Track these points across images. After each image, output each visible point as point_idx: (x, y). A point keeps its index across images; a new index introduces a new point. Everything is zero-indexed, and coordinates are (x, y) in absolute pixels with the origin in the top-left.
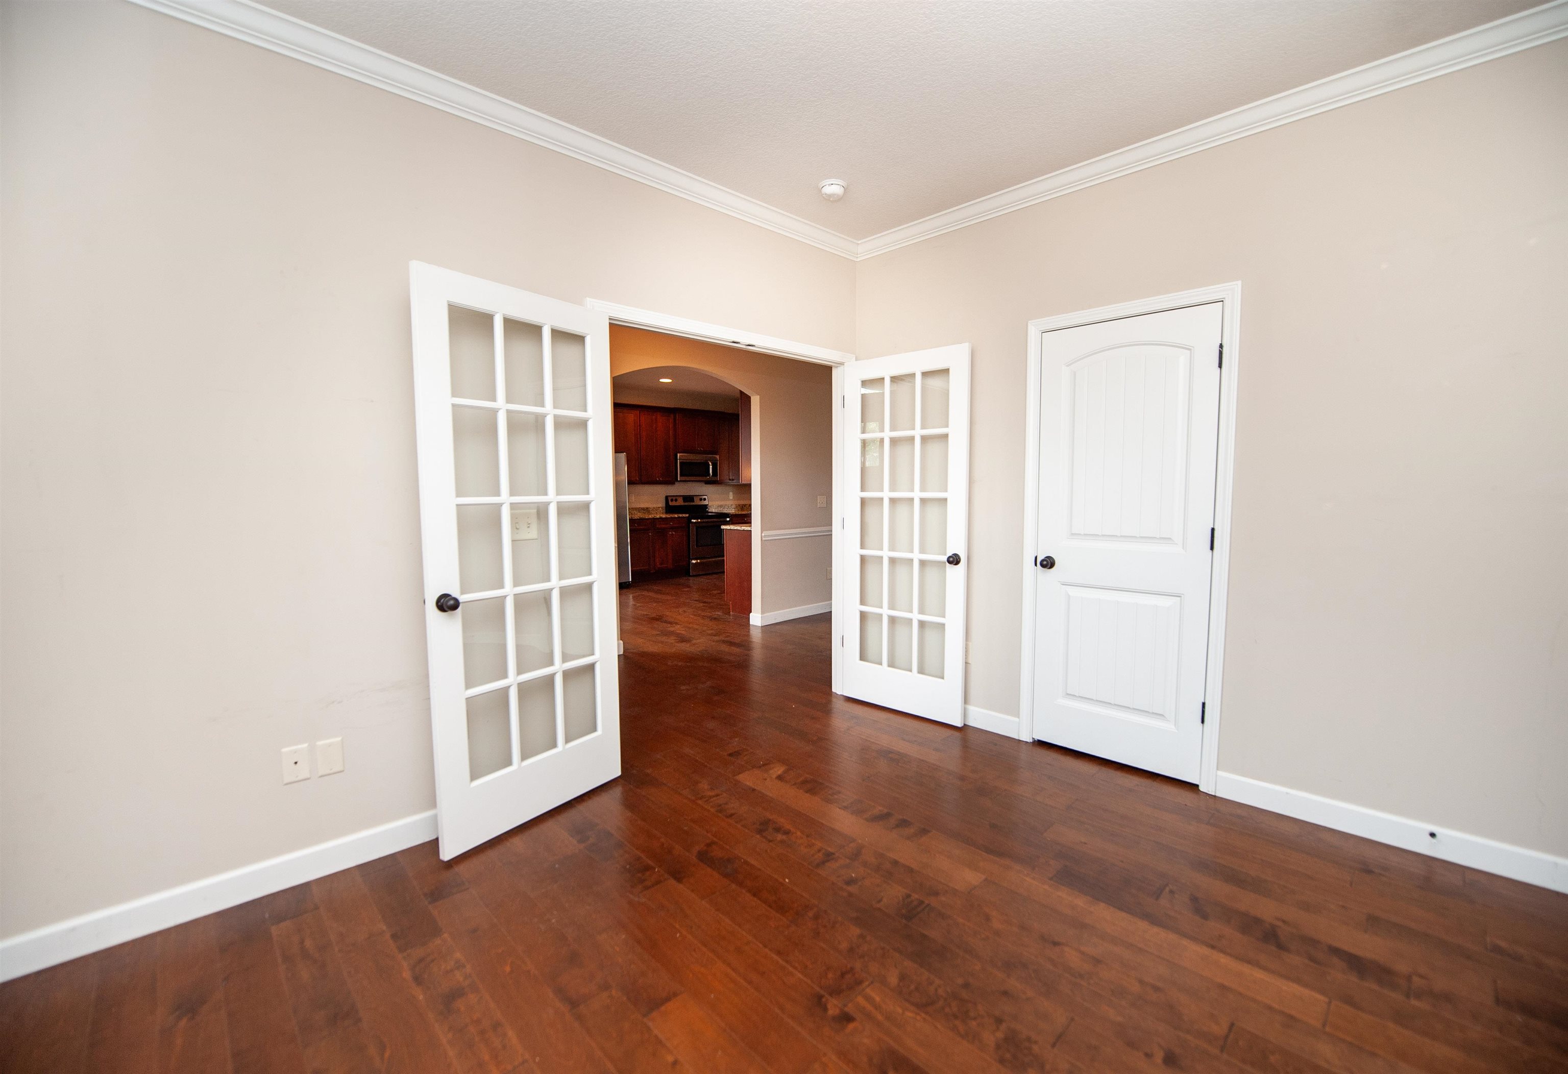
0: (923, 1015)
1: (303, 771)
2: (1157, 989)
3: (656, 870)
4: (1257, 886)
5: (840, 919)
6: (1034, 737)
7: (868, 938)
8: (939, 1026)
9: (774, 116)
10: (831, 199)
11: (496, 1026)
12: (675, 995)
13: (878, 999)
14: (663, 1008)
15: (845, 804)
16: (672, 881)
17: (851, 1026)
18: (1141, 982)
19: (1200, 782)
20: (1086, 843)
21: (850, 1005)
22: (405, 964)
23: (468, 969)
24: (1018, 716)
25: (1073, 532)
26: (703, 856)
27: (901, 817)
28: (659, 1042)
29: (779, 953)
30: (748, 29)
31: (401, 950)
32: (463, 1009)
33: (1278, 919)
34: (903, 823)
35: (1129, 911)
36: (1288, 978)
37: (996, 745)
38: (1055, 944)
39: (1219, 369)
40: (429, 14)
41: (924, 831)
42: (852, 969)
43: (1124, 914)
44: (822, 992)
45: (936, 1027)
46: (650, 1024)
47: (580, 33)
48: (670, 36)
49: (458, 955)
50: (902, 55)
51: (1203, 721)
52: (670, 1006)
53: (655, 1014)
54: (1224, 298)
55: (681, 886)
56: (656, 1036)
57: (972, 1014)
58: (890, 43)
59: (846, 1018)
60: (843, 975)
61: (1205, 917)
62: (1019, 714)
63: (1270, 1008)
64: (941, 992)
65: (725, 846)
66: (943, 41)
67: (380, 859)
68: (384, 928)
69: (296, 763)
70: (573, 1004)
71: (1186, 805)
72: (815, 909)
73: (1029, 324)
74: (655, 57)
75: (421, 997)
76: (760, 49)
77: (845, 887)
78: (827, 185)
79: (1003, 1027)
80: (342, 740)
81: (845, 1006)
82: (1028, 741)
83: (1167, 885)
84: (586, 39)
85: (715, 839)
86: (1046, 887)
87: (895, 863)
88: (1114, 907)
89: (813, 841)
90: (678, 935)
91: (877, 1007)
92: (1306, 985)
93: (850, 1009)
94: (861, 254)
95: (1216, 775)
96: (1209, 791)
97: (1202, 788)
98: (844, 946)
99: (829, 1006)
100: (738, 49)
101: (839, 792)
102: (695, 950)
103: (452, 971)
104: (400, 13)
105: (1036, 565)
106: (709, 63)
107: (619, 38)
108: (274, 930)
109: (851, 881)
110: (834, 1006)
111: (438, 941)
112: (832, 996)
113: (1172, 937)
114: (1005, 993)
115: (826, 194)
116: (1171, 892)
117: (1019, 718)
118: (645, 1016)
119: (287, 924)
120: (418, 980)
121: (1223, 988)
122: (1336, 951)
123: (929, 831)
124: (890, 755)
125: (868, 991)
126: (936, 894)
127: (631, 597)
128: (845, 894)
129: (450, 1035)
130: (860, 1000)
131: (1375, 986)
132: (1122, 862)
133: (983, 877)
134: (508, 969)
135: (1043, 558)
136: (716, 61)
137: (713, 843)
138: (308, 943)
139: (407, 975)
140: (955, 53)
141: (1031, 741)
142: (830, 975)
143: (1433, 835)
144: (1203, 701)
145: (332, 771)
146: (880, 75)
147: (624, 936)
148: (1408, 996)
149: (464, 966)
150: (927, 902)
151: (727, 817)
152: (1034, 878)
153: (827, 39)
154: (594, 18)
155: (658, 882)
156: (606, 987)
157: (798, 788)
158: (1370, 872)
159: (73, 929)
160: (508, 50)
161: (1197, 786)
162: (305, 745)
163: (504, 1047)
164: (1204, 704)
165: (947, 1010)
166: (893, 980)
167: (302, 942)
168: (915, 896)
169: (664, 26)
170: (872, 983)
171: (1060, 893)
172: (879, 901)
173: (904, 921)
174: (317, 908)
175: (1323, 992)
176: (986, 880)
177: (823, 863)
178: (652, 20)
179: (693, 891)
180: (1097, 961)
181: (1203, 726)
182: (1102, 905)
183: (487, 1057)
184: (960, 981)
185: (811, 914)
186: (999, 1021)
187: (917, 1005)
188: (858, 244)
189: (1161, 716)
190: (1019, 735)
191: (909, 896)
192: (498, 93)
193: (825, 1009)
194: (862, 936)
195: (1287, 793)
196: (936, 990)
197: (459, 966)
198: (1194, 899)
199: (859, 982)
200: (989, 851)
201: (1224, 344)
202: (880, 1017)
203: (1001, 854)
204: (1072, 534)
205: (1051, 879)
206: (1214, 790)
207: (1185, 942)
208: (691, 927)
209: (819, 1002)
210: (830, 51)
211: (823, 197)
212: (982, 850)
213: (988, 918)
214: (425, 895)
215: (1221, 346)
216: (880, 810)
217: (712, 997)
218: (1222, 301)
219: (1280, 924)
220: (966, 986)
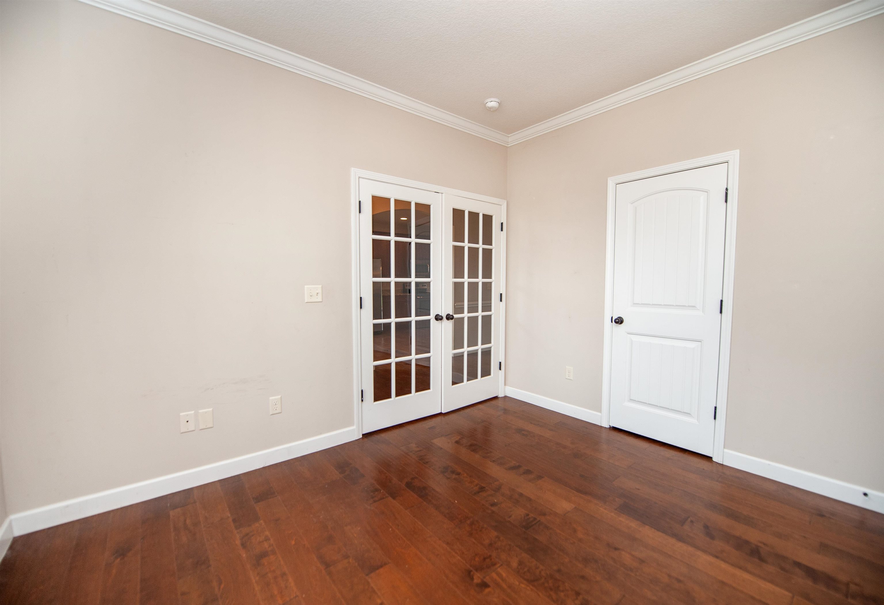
0: (531, 587)
1: (191, 426)
2: (679, 581)
3: (382, 492)
4: (748, 521)
5: (485, 526)
6: (610, 425)
7: (502, 538)
8: (540, 594)
9: (456, 62)
10: (492, 110)
11: (284, 574)
12: (385, 564)
13: (504, 575)
14: (377, 571)
15: (494, 459)
16: (390, 499)
17: (487, 590)
18: (669, 576)
19: (713, 455)
20: (639, 489)
21: (487, 577)
22: (238, 536)
23: (272, 541)
24: (600, 411)
25: (635, 303)
26: (409, 485)
27: (527, 468)
28: (374, 591)
29: (448, 544)
30: (439, 10)
31: (237, 528)
32: (266, 564)
33: (761, 542)
34: (528, 472)
35: (664, 532)
36: (764, 579)
37: (587, 428)
38: (616, 549)
39: (726, 203)
40: (264, 11)
41: (540, 477)
42: (490, 556)
43: (660, 534)
44: (472, 569)
45: (539, 595)
46: (370, 580)
47: (346, 18)
48: (396, 17)
49: (267, 533)
50: (528, 22)
51: (715, 418)
52: (381, 570)
53: (373, 575)
54: (728, 160)
55: (395, 501)
56: (372, 588)
57: (561, 588)
58: (522, 14)
59: (484, 585)
60: (485, 559)
61: (712, 538)
62: (601, 410)
63: (753, 598)
64: (543, 573)
65: (422, 480)
66: (553, 12)
67: (232, 477)
68: (229, 515)
69: (187, 421)
70: (327, 565)
71: (704, 469)
72: (472, 519)
73: (609, 180)
74: (388, 30)
75: (244, 555)
76: (447, 22)
77: (490, 507)
78: (489, 102)
79: (581, 597)
80: (213, 410)
81: (484, 577)
82: (607, 427)
83: (689, 517)
84: (349, 21)
85: (417, 476)
86: (613, 514)
87: (521, 495)
88: (655, 529)
89: (473, 480)
90: (390, 529)
91: (503, 580)
92: (777, 585)
93: (487, 580)
94: (510, 142)
95: (723, 452)
96: (719, 461)
97: (714, 459)
98: (487, 542)
99: (475, 577)
100: (434, 23)
101: (491, 452)
102: (399, 539)
103: (263, 542)
104: (249, 11)
105: (612, 322)
106: (418, 32)
107: (367, 20)
108: (172, 513)
109: (493, 505)
110: (478, 578)
111: (257, 525)
112: (477, 572)
113: (691, 549)
114: (583, 577)
115: (488, 107)
116: (692, 522)
117: (601, 413)
118: (367, 575)
119: (179, 510)
120: (244, 545)
121: (723, 583)
122: (798, 565)
123: (543, 477)
124: (523, 432)
125: (499, 570)
126: (544, 514)
127: (383, 339)
128: (490, 512)
129: (257, 578)
130: (494, 575)
131: (824, 589)
132: (661, 501)
133: (574, 506)
134: (293, 543)
135: (616, 318)
136: (422, 31)
137: (416, 478)
138: (188, 521)
139: (238, 542)
140: (560, 19)
141: (609, 427)
142: (477, 559)
143: (865, 494)
144: (715, 406)
145: (207, 427)
146: (516, 34)
147: (359, 529)
148: (847, 596)
149: (269, 539)
150: (538, 519)
151: (425, 463)
152: (605, 509)
153: (485, 14)
154: (353, 9)
155: (381, 499)
156: (346, 557)
157: (467, 449)
158: (822, 516)
159: (67, 506)
160: (308, 30)
161: (711, 458)
162: (193, 412)
163: (286, 587)
164: (716, 408)
165: (546, 585)
166: (515, 564)
167: (185, 520)
168: (531, 515)
169: (392, 11)
170: (502, 565)
171: (621, 519)
172: (510, 517)
173: (524, 530)
174: (195, 502)
175: (788, 589)
176: (576, 507)
177: (479, 492)
178: (385, 8)
179: (401, 505)
180: (642, 561)
181: (715, 421)
182: (647, 527)
183: (276, 592)
184: (555, 568)
185: (468, 522)
186: (578, 594)
187: (527, 580)
188: (509, 137)
189: (688, 414)
190: (601, 423)
191: (528, 515)
192: (303, 55)
193: (472, 579)
194: (497, 537)
195: (769, 465)
196: (540, 572)
197: (267, 539)
198: (706, 527)
199: (494, 564)
200: (579, 491)
201: (729, 188)
202: (504, 586)
203: (586, 493)
204: (634, 304)
205: (616, 510)
206: (722, 461)
207: (699, 553)
208: (398, 526)
209: (469, 575)
210: (487, 21)
211: (487, 109)
212: (574, 490)
213: (575, 531)
214: (253, 498)
215: (727, 189)
216: (514, 464)
217: (407, 567)
218: (727, 162)
219: (760, 544)
220: (559, 571)
